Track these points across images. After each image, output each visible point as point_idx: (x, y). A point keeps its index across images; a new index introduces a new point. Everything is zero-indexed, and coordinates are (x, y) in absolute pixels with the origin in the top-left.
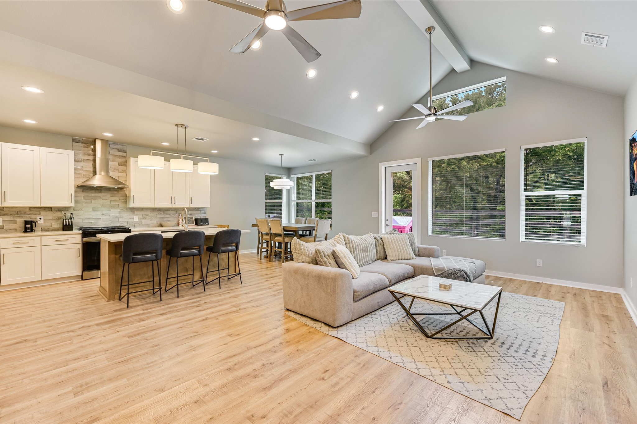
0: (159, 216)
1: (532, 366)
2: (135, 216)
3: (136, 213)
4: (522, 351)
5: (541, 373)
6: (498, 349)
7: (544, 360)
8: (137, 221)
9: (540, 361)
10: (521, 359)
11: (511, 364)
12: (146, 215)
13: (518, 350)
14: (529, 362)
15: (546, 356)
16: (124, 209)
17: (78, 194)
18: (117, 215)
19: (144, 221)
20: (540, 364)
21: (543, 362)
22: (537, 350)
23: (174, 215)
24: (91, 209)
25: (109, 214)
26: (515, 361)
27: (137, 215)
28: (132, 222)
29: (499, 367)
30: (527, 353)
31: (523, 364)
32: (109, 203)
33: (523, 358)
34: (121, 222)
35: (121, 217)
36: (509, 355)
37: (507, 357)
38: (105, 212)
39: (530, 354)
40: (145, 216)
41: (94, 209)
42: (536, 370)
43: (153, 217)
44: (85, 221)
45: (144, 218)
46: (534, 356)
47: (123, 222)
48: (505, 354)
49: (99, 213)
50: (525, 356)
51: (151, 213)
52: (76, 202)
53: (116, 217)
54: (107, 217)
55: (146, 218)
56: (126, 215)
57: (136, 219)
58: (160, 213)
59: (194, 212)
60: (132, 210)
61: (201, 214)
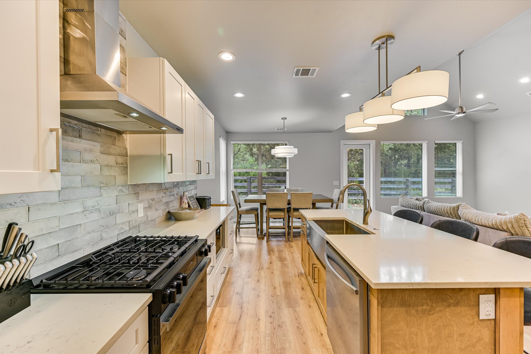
2: (139, 205)
3: (140, 197)
12: (152, 200)
18: (114, 206)
19: (150, 215)
23: (177, 195)
27: (141, 201)
28: (135, 222)
35: (119, 212)
40: (151, 202)
45: (150, 207)
51: (157, 194)
53: (112, 213)
54: (95, 216)
55: (152, 207)
56: (127, 204)
57: (141, 211)
58: (165, 193)
59: (190, 187)
60: (136, 189)
61: (194, 191)
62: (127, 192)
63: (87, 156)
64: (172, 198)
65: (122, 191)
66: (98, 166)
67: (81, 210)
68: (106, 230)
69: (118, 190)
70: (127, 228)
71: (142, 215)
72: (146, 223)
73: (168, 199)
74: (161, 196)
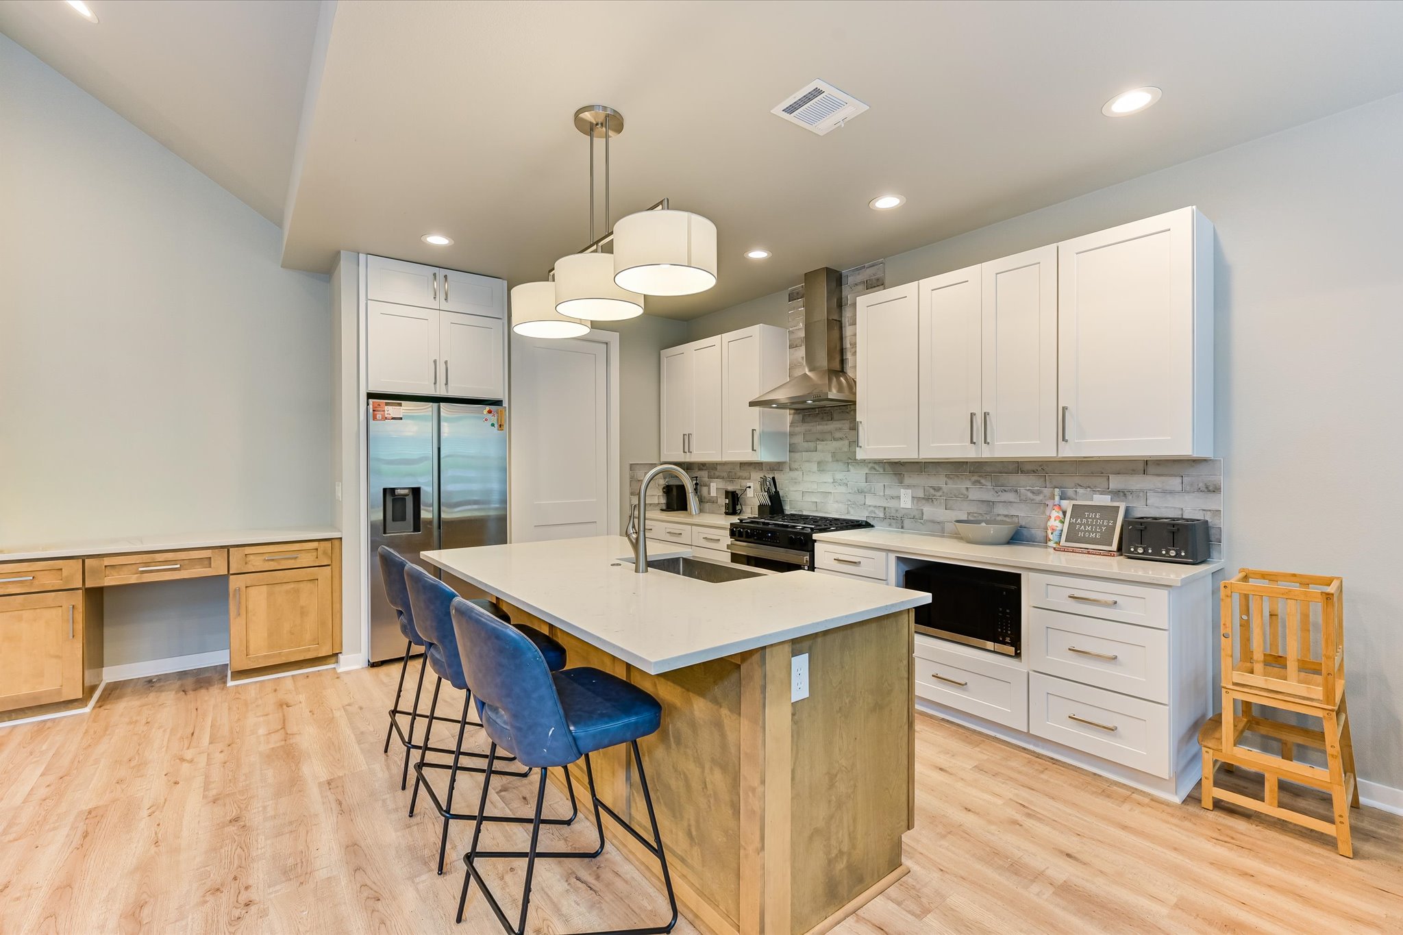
0: (976, 494)
2: (903, 491)
3: (907, 480)
8: (910, 507)
12: (934, 489)
16: (877, 467)
17: (797, 429)
18: (863, 485)
19: (929, 511)
23: (1033, 492)
24: (815, 467)
25: (845, 481)
27: (908, 487)
28: (896, 511)
32: (846, 449)
34: (870, 506)
35: (870, 492)
38: (839, 476)
40: (932, 491)
41: (821, 467)
43: (956, 496)
44: (808, 498)
45: (929, 499)
47: (875, 507)
49: (828, 478)
51: (949, 482)
52: (789, 449)
53: (860, 491)
54: (842, 489)
55: (934, 500)
56: (883, 484)
57: (906, 500)
58: (979, 482)
59: (1136, 483)
60: (898, 469)
61: (1187, 497)
62: (881, 471)
63: (838, 435)
64: (1010, 497)
65: (875, 469)
66: (846, 442)
67: (832, 481)
68: (853, 506)
69: (869, 467)
70: (882, 515)
71: (909, 505)
72: (918, 518)
73: (989, 496)
74: (962, 485)
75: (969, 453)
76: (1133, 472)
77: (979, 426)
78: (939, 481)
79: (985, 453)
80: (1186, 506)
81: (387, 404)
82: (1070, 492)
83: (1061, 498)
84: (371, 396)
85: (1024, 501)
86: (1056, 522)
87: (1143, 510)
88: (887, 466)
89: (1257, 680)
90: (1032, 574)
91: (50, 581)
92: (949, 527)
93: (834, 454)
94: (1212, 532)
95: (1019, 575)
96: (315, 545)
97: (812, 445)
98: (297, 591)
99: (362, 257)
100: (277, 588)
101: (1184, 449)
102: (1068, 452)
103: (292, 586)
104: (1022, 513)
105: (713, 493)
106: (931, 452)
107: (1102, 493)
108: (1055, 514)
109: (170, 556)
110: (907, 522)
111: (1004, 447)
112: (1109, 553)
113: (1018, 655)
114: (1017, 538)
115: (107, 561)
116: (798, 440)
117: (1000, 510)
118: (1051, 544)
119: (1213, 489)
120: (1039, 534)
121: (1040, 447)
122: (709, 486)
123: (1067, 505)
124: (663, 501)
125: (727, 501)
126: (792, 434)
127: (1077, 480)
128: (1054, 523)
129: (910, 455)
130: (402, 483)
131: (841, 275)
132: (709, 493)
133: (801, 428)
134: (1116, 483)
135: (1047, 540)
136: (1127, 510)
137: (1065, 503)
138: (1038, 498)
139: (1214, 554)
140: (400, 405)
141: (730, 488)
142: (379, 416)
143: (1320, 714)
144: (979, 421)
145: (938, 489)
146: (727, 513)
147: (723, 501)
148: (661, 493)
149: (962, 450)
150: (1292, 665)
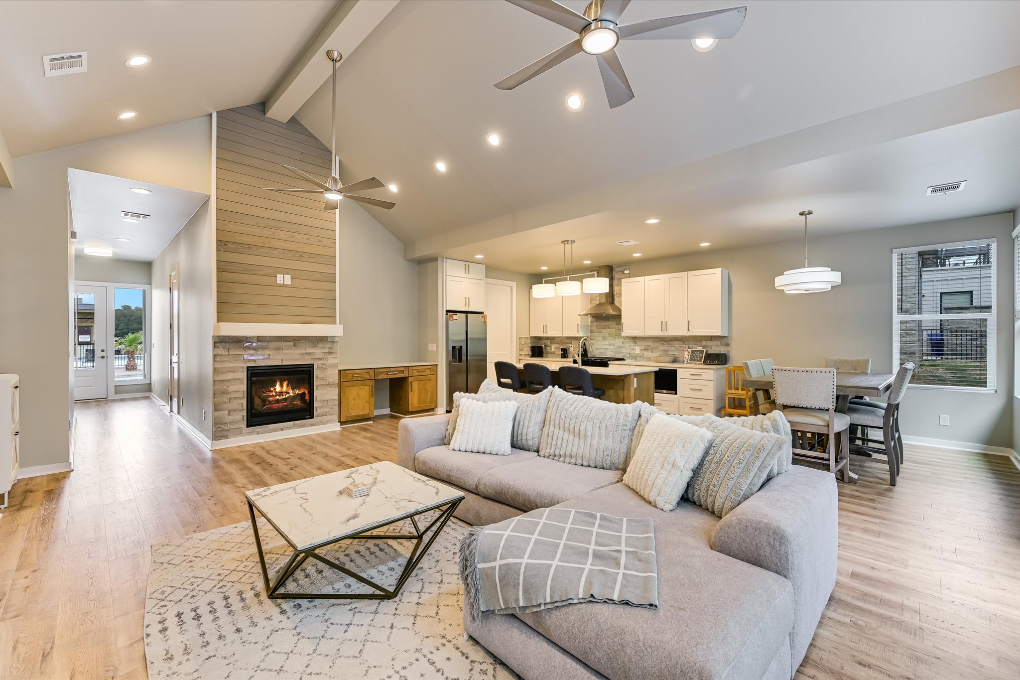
0: (662, 347)
1: (171, 598)
2: (636, 347)
3: (638, 343)
4: (204, 610)
5: (154, 596)
6: (238, 587)
7: (160, 622)
9: (165, 616)
10: (193, 596)
11: (200, 581)
13: (212, 607)
14: (181, 600)
15: (161, 631)
16: (627, 339)
18: (622, 345)
19: (646, 354)
20: (163, 610)
21: (161, 616)
22: (183, 632)
24: (601, 338)
25: (614, 344)
26: (200, 588)
27: (638, 346)
28: (634, 354)
29: (209, 567)
30: (193, 614)
31: (185, 593)
32: (614, 332)
33: (192, 600)
34: (624, 352)
35: (624, 348)
36: (215, 590)
37: (215, 586)
38: (612, 342)
39: (188, 616)
40: (647, 347)
41: (604, 338)
42: (163, 597)
43: (655, 349)
44: (598, 351)
45: (646, 350)
46: (179, 615)
47: (626, 353)
48: (221, 587)
49: (607, 342)
50: (193, 606)
51: (653, 344)
52: (591, 332)
55: (648, 350)
56: (629, 345)
57: (638, 350)
58: (663, 344)
59: (709, 343)
60: (635, 339)
61: (722, 347)
62: (629, 340)
63: (612, 327)
64: (673, 348)
66: (616, 329)
67: (609, 343)
68: (619, 352)
70: (628, 356)
71: (639, 352)
72: (642, 357)
73: (666, 348)
74: (658, 344)
75: (661, 334)
76: (708, 340)
77: (664, 325)
78: (650, 343)
79: (666, 334)
80: (721, 350)
81: (453, 314)
82: (691, 346)
83: (688, 348)
84: (447, 311)
85: (677, 349)
86: (687, 356)
87: (710, 351)
88: (631, 339)
89: (733, 391)
90: (680, 369)
91: (366, 376)
92: (653, 359)
93: (609, 334)
94: (727, 357)
95: (676, 370)
96: (430, 366)
97: (600, 330)
98: (425, 383)
99: (445, 259)
100: (421, 382)
101: (719, 334)
102: (690, 334)
103: (424, 382)
104: (677, 353)
105: (553, 349)
106: (647, 334)
107: (700, 346)
108: (687, 353)
109: (394, 369)
110: (638, 358)
111: (672, 332)
112: (701, 364)
113: (676, 394)
114: (675, 361)
115: (380, 370)
116: (594, 328)
117: (670, 353)
118: (685, 362)
119: (728, 345)
120: (681, 359)
121: (682, 333)
122: (551, 347)
123: (690, 350)
124: (530, 353)
125: (562, 352)
126: (591, 326)
127: (693, 342)
128: (686, 356)
129: (642, 334)
130: (457, 345)
131: (612, 267)
132: (551, 349)
133: (595, 324)
134: (703, 343)
135: (684, 361)
136: (706, 351)
137: (689, 350)
138: (681, 348)
139: (728, 363)
140: (457, 315)
141: (562, 347)
142: (451, 319)
143: (745, 397)
144: (664, 324)
145: (649, 346)
146: (562, 357)
147: (560, 352)
148: (530, 350)
149: (658, 333)
150: (740, 389)
